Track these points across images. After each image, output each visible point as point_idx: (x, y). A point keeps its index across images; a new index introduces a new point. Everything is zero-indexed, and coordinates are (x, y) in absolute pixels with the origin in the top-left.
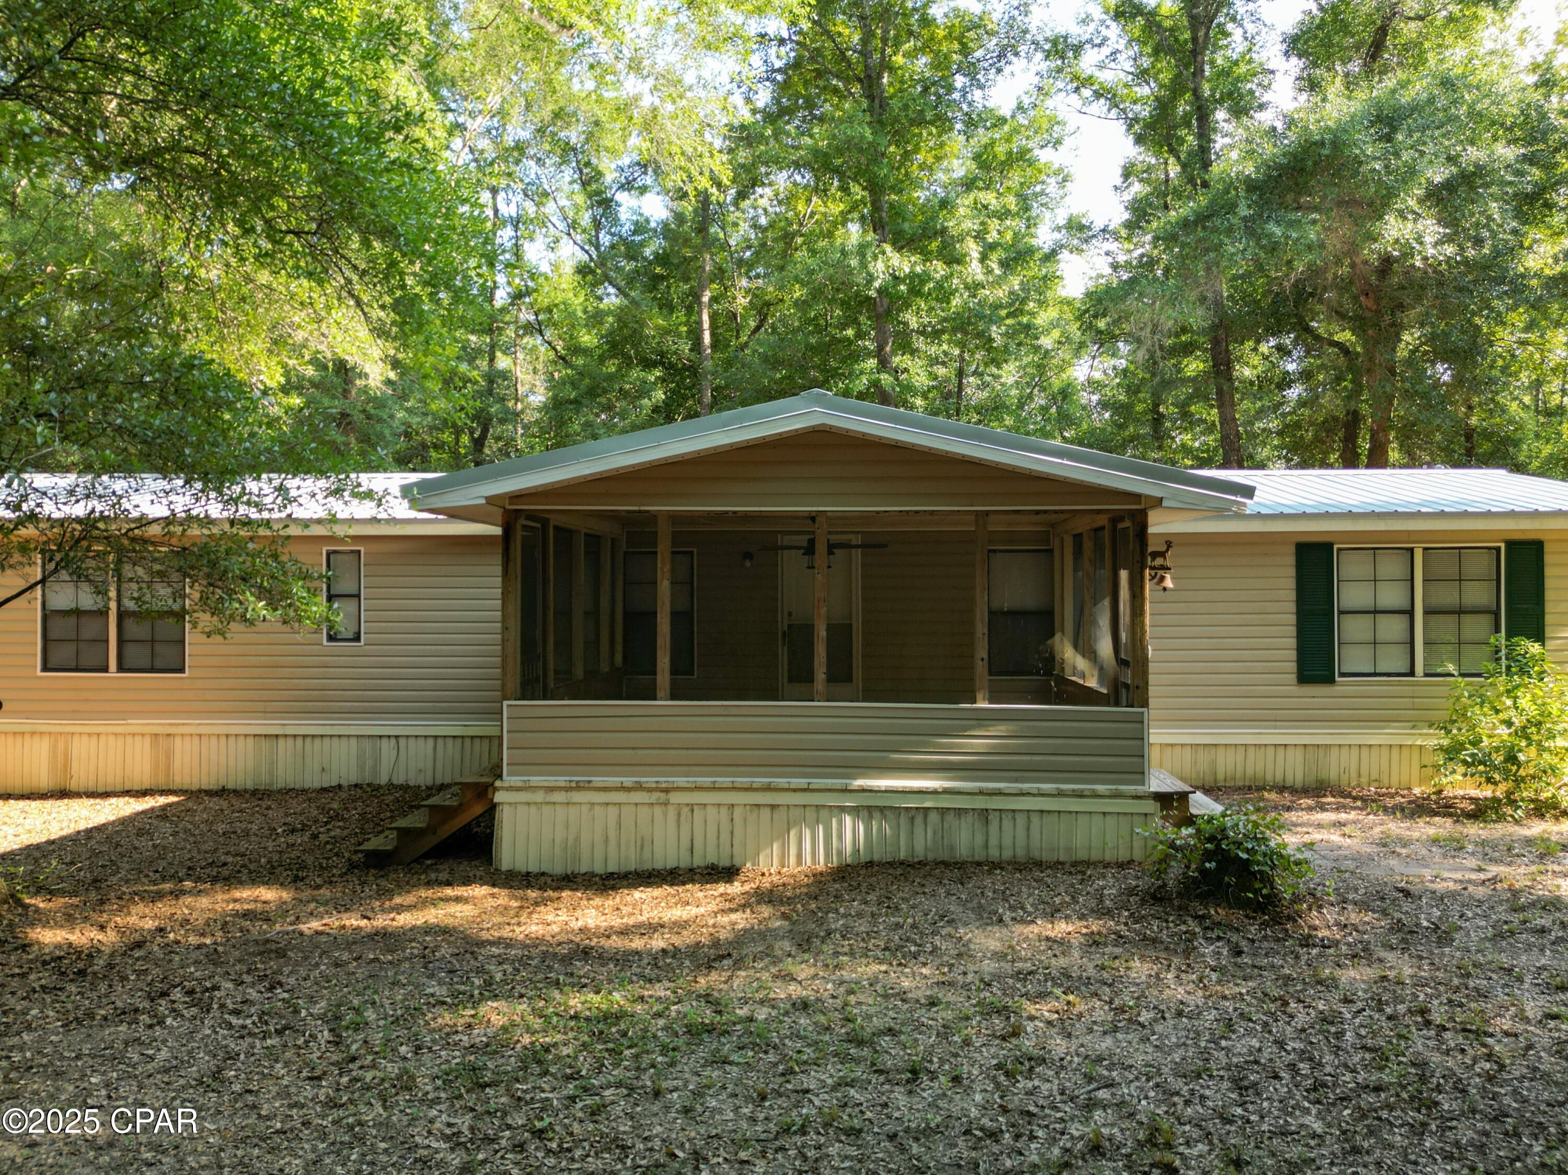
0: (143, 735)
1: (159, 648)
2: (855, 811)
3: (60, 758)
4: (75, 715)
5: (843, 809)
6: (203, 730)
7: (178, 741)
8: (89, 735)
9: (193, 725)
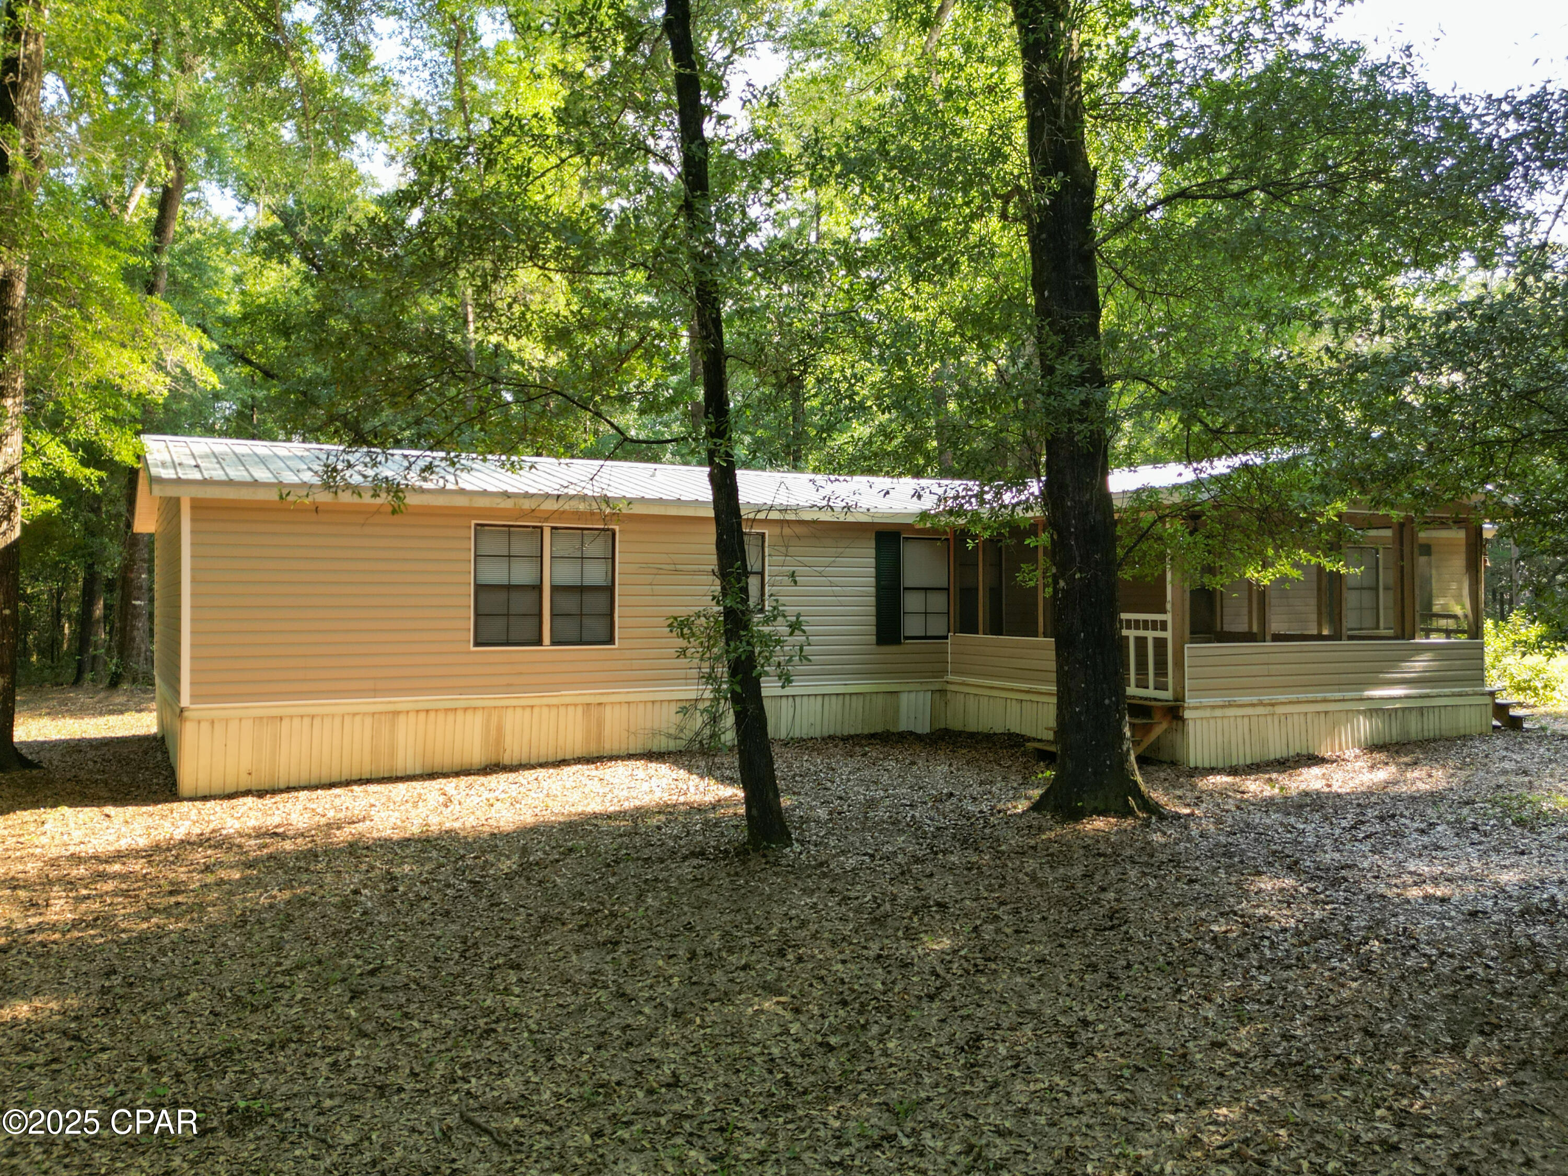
0: (576, 705)
1: (587, 621)
2: (1364, 712)
3: (493, 732)
4: (509, 688)
5: (1359, 712)
6: (631, 698)
7: (608, 709)
8: (523, 707)
9: (622, 694)
